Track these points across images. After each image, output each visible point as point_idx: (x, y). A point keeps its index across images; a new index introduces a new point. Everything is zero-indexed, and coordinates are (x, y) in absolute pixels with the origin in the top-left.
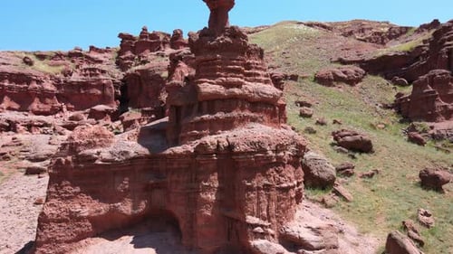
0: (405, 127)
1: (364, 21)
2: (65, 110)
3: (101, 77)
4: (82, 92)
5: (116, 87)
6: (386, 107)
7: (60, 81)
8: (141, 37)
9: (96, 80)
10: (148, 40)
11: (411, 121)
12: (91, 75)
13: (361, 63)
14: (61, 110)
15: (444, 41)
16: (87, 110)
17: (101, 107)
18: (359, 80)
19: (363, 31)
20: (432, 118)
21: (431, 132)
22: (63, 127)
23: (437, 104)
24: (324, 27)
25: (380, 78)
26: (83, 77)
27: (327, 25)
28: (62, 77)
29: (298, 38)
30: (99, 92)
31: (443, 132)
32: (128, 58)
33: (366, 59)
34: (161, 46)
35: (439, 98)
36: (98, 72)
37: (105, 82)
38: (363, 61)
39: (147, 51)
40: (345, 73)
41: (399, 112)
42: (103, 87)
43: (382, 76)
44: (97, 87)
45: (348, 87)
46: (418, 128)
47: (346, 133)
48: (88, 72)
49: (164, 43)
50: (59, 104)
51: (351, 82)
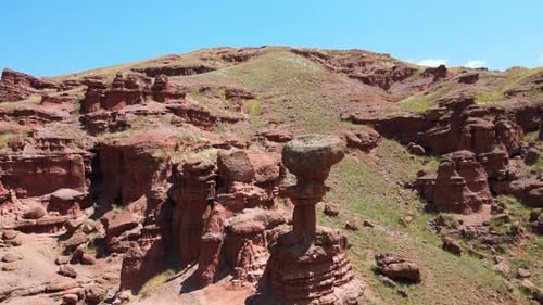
0: (432, 218)
1: (364, 52)
2: (14, 198)
3: (68, 150)
4: (40, 171)
5: (86, 163)
6: (407, 186)
7: (7, 158)
8: (115, 85)
9: (59, 156)
10: (125, 89)
11: (437, 212)
12: (52, 148)
13: (376, 124)
14: (9, 198)
15: (466, 116)
16: (47, 196)
17: (65, 193)
18: (373, 145)
19: (363, 64)
20: (460, 210)
21: (461, 227)
22: (15, 229)
23: (465, 194)
24: (321, 56)
25: (395, 143)
26: (40, 151)
27: (325, 53)
28: (10, 153)
29: (299, 78)
30: (64, 171)
31: (473, 230)
32: (99, 117)
33: (380, 119)
34: (141, 97)
35: (466, 187)
36: (61, 144)
37: (72, 157)
38: (377, 121)
39: (123, 104)
40: (359, 136)
41: (422, 195)
42: (69, 164)
43: (397, 140)
44: (61, 164)
45: (362, 153)
46: (448, 223)
47: (391, 259)
48: (47, 144)
49: (145, 94)
50: (6, 192)
51: (366, 148)
